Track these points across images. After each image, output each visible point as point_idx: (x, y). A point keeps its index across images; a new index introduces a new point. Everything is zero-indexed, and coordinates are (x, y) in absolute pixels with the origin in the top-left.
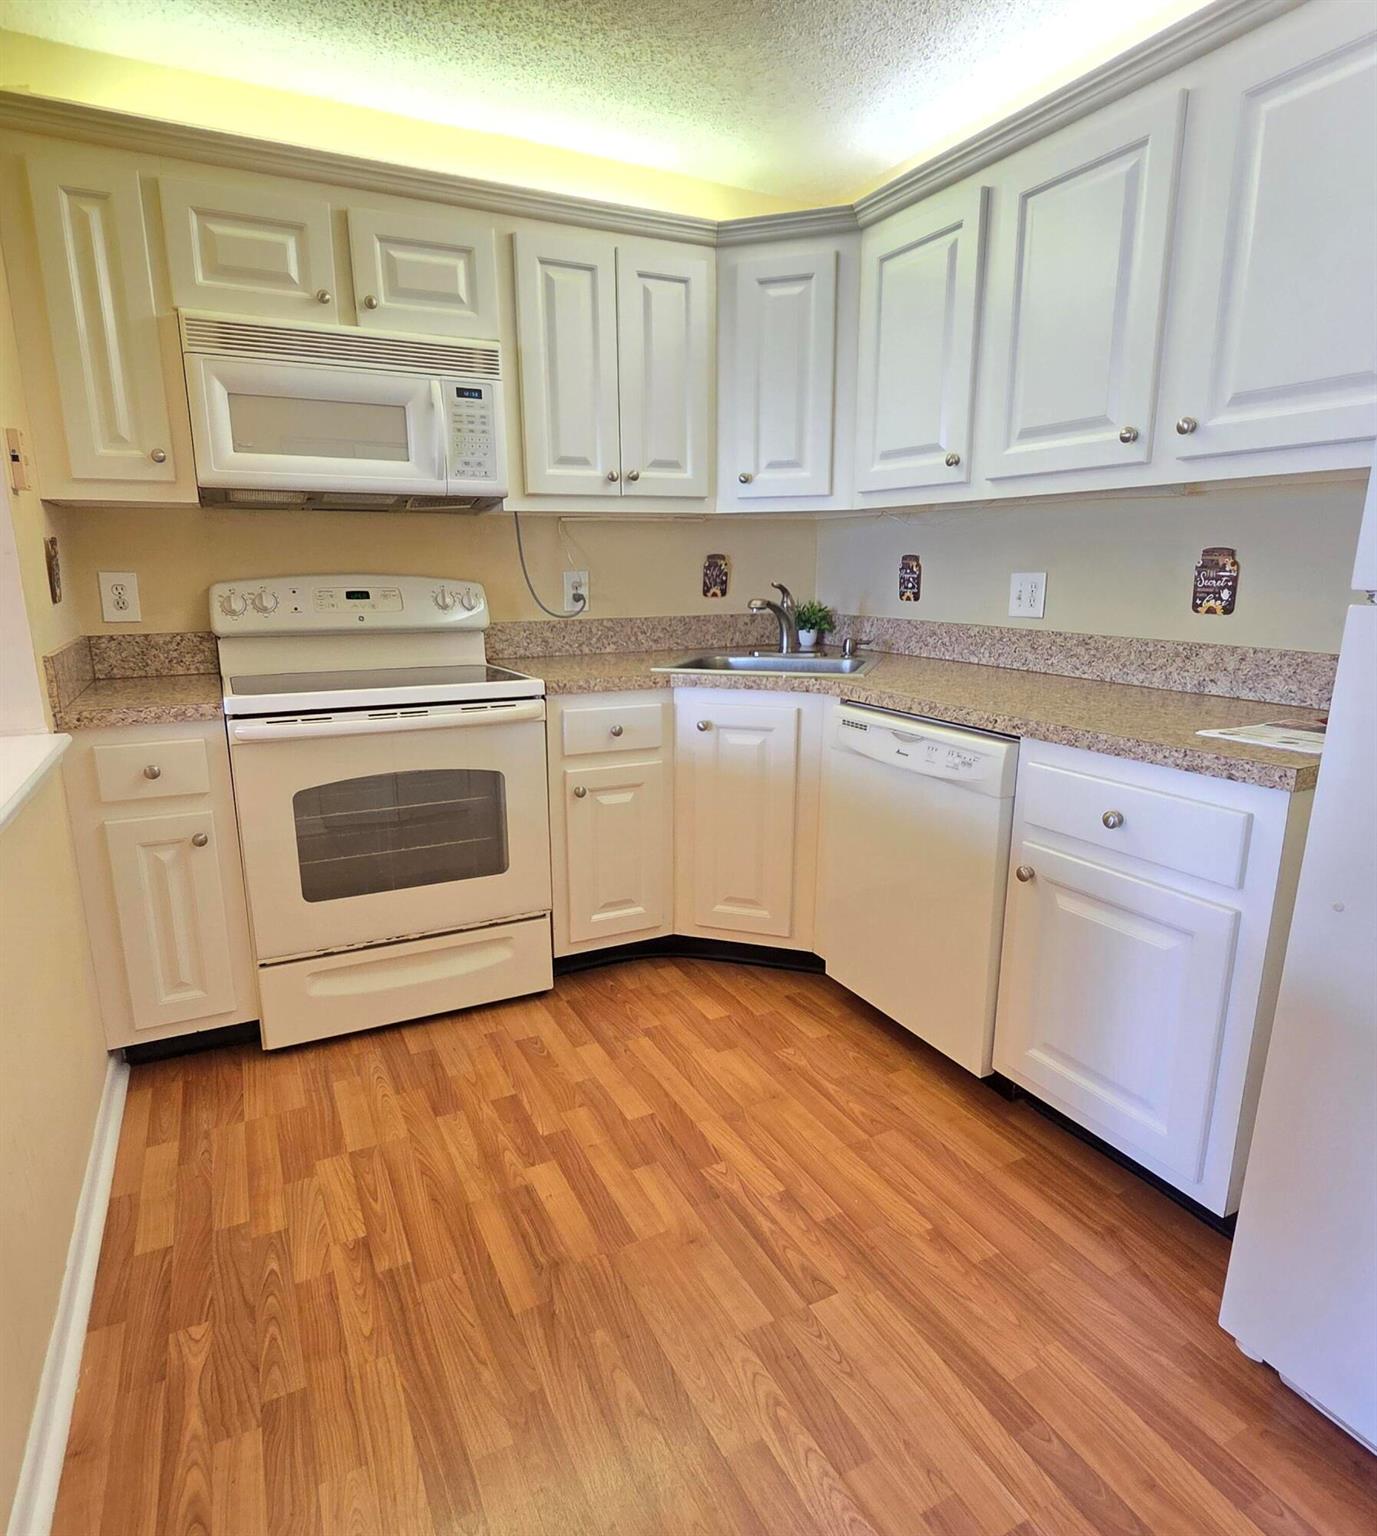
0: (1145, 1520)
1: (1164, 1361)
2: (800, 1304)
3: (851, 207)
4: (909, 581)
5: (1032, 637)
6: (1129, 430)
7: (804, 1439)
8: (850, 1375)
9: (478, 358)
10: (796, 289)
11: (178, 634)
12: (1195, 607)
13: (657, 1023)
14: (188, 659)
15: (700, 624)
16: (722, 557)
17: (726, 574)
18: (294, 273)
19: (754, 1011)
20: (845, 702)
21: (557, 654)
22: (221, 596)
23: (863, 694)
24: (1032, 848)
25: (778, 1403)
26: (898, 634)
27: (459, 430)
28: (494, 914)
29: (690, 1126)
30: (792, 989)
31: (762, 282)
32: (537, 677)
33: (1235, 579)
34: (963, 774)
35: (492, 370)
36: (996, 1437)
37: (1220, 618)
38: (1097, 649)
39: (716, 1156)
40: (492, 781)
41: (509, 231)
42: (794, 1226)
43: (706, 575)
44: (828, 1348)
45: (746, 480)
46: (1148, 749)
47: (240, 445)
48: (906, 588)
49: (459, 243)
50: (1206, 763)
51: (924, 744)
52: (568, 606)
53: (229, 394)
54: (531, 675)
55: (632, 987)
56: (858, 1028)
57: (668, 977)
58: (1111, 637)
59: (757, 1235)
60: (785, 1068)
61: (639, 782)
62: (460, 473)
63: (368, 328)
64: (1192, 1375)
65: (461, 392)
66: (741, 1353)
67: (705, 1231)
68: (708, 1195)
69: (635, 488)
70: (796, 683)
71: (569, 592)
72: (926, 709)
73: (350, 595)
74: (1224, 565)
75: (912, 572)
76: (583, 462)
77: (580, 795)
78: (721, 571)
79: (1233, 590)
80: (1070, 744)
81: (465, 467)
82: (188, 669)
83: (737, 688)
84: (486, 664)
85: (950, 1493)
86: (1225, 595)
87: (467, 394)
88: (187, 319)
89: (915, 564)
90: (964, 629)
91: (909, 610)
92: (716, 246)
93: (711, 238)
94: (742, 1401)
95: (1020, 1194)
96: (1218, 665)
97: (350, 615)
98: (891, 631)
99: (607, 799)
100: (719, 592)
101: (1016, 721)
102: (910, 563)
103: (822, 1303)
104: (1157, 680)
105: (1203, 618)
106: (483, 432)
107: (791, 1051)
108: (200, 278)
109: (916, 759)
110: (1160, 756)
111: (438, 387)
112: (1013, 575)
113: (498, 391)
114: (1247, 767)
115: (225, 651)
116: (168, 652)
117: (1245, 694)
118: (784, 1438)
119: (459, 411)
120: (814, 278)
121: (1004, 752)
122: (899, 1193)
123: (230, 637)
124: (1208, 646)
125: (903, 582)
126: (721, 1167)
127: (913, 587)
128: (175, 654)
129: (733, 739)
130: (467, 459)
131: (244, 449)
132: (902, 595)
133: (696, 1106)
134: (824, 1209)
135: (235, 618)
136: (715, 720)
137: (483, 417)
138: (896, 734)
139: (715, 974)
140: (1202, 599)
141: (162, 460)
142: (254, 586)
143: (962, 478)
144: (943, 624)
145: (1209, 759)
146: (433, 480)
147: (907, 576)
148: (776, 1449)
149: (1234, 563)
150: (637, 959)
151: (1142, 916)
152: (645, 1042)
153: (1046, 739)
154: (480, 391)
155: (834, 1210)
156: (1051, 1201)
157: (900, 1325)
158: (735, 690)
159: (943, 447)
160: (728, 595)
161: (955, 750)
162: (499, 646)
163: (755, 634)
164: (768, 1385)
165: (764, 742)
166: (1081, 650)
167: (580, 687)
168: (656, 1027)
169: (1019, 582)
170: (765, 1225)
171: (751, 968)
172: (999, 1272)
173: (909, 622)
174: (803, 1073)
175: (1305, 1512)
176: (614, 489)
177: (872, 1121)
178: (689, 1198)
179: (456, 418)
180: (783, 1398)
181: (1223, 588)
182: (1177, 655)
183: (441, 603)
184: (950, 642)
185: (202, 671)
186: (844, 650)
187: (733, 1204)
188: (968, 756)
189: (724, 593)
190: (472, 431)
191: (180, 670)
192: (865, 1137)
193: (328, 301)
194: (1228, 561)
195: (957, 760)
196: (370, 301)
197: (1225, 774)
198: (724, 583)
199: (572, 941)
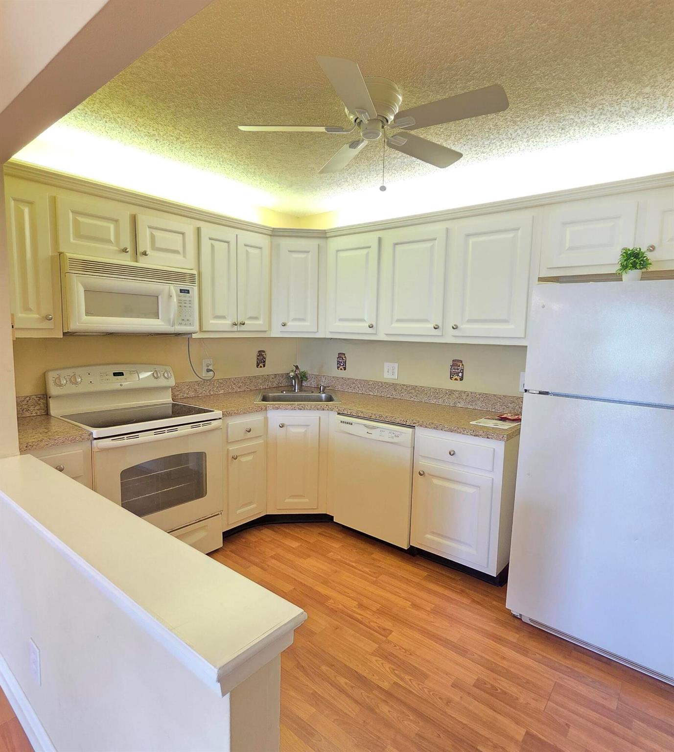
0: (506, 667)
1: (492, 624)
2: (385, 639)
3: (325, 231)
4: (341, 363)
5: (394, 386)
6: (436, 325)
7: (407, 678)
8: (411, 654)
9: (188, 277)
10: (303, 256)
11: (27, 397)
12: (451, 378)
13: (274, 553)
14: (32, 408)
15: (256, 379)
16: (264, 352)
17: (265, 358)
18: (112, 238)
19: (310, 541)
20: (339, 414)
21: (200, 395)
22: (53, 377)
23: (349, 411)
24: (423, 464)
25: (394, 670)
26: (338, 383)
27: (181, 306)
28: (201, 515)
29: (311, 589)
30: (320, 530)
31: (289, 251)
32: (218, 409)
33: (463, 370)
34: (396, 440)
35: (193, 282)
36: (460, 659)
37: (459, 381)
38: (418, 391)
39: (328, 598)
40: (200, 457)
41: (198, 226)
42: (368, 614)
43: (258, 359)
44: (400, 649)
45: (284, 325)
46: (461, 430)
47: (88, 313)
48: (340, 365)
49: (180, 230)
50: (480, 434)
51: (378, 430)
52: (204, 375)
53: (85, 291)
54: (215, 409)
55: (254, 540)
56: (351, 541)
57: (266, 534)
58: (423, 387)
59: (358, 621)
60: (334, 561)
61: (255, 451)
62: (181, 324)
63: (143, 263)
64: (501, 626)
65: (181, 291)
66: (374, 659)
67: (339, 624)
68: (333, 612)
69: (243, 328)
70: (319, 407)
71: (205, 368)
72: (378, 417)
73: (115, 374)
74: (459, 365)
75: (343, 359)
76: (223, 317)
77: (235, 458)
78: (263, 357)
79: (462, 373)
80: (434, 428)
81: (184, 321)
82: (32, 414)
83: (295, 410)
84: (172, 402)
85: (455, 678)
86: (460, 374)
87: (183, 291)
88: (69, 258)
89: (344, 356)
90: (367, 381)
91: (341, 374)
92: (271, 236)
93: (270, 233)
94: (383, 673)
95: (432, 586)
96: (460, 397)
97: (117, 384)
98: (335, 382)
99: (244, 459)
100: (262, 366)
101: (414, 421)
102: (341, 356)
103: (391, 636)
104: (440, 402)
105: (453, 381)
106: (190, 307)
107: (331, 553)
108: (72, 240)
109: (376, 435)
110: (465, 432)
111: (173, 289)
112: (385, 363)
113: (194, 290)
114: (492, 435)
115: (52, 404)
116: (22, 406)
117: (469, 406)
118: (402, 679)
119: (180, 298)
120: (310, 253)
121: (411, 433)
122: (395, 595)
123: (57, 397)
124: (457, 391)
125: (339, 363)
126: (331, 601)
127: (343, 365)
128: (26, 407)
129: (293, 430)
130: (183, 318)
131: (89, 315)
132: (338, 368)
133: (310, 582)
134: (375, 607)
135: (62, 388)
136: (286, 423)
137: (190, 301)
138: (366, 426)
139: (287, 529)
140: (453, 376)
141: (51, 319)
142: (69, 372)
143: (375, 333)
144: (357, 380)
145: (481, 432)
146: (169, 327)
147: (340, 361)
148: (401, 683)
149: (462, 365)
150: (249, 528)
151: (460, 482)
152: (273, 561)
153: (426, 427)
154: (189, 290)
155: (378, 606)
156: (442, 586)
157: (418, 636)
158: (295, 411)
159: (366, 320)
160: (265, 367)
161: (391, 431)
162: (177, 393)
163: (276, 382)
164: (387, 666)
165: (306, 431)
166: (413, 391)
167: (235, 413)
168: (275, 555)
169: (387, 366)
170: (359, 617)
171: (300, 524)
172: (437, 612)
173: (343, 378)
174: (341, 561)
175: (540, 652)
176: (235, 328)
177: (374, 573)
178: (326, 614)
179: (179, 301)
180: (394, 667)
181: (459, 372)
182: (447, 393)
183: (155, 376)
184: (361, 386)
185: (38, 414)
186: (320, 390)
187: (342, 612)
188: (397, 434)
189: (264, 366)
190: (185, 307)
191: (28, 414)
192: (375, 579)
193: (127, 252)
194: (461, 364)
195: (393, 435)
196: (146, 253)
197: (486, 437)
198: (264, 362)
199: (229, 524)
